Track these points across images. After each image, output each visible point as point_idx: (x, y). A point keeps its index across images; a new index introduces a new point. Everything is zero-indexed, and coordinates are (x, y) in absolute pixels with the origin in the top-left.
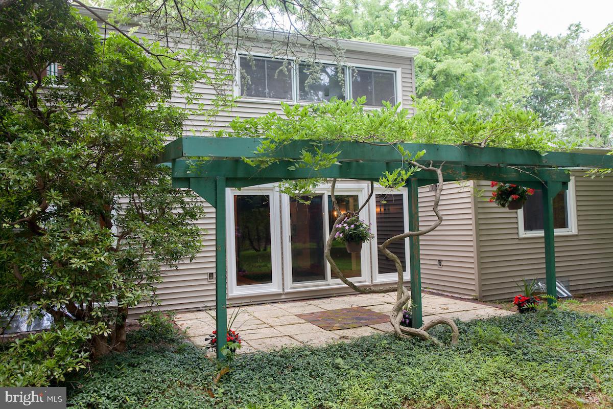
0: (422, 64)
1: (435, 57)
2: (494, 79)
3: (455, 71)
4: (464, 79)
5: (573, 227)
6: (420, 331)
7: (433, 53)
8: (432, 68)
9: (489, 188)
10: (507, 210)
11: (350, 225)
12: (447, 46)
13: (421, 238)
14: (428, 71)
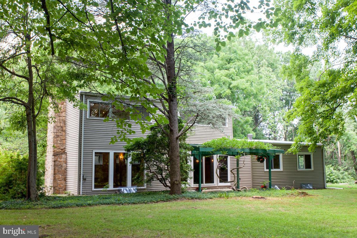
0: (225, 82)
1: (231, 77)
2: (261, 88)
3: (241, 86)
4: (246, 90)
5: (281, 169)
6: (240, 189)
7: (230, 75)
8: (230, 84)
9: (255, 157)
10: (260, 162)
11: (222, 165)
12: (237, 71)
13: (240, 169)
14: (228, 85)
